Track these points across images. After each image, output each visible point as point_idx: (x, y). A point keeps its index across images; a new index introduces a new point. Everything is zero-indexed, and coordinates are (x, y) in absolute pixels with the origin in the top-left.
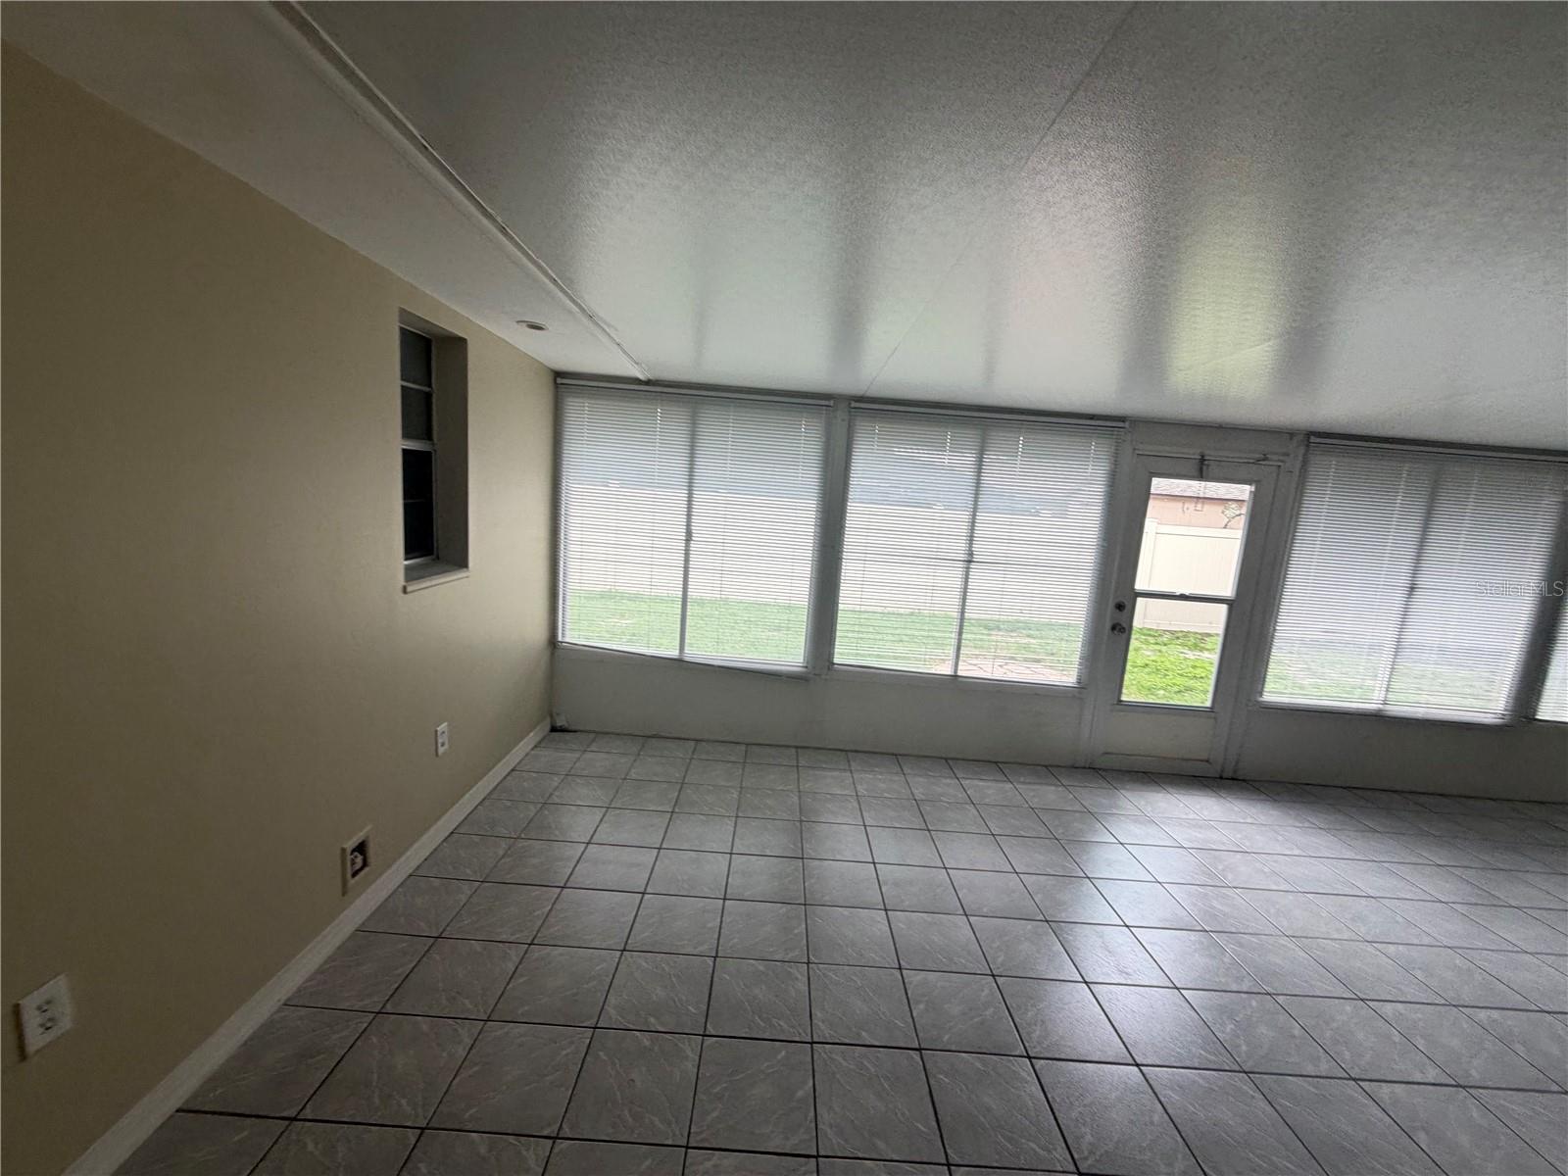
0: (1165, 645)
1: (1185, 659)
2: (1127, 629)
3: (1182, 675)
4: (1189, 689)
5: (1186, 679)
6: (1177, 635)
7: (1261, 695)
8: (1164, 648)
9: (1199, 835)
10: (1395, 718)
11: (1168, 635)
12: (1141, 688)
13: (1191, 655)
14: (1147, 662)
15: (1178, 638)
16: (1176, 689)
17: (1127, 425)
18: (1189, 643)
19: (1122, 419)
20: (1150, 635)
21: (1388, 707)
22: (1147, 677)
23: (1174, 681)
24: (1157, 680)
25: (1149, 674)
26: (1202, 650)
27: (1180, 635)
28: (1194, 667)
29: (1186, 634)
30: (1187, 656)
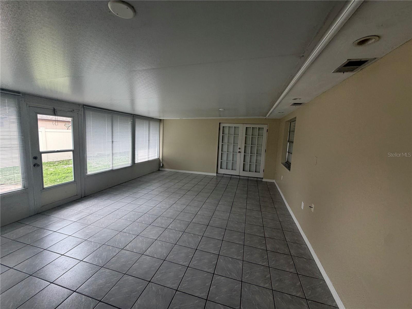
0: (57, 165)
1: (64, 168)
2: (40, 164)
3: (64, 173)
4: (67, 177)
5: (66, 174)
6: (60, 162)
7: (87, 173)
8: (57, 167)
9: (78, 216)
10: (115, 170)
11: (57, 162)
12: (51, 181)
13: (66, 167)
14: (52, 172)
15: (61, 163)
16: (63, 178)
17: (21, 95)
18: (64, 163)
19: (18, 92)
20: (51, 164)
21: (113, 168)
22: (53, 177)
23: (62, 176)
24: (57, 177)
25: (53, 176)
26: (69, 164)
27: (61, 161)
28: (67, 170)
29: (63, 161)
30: (65, 167)
